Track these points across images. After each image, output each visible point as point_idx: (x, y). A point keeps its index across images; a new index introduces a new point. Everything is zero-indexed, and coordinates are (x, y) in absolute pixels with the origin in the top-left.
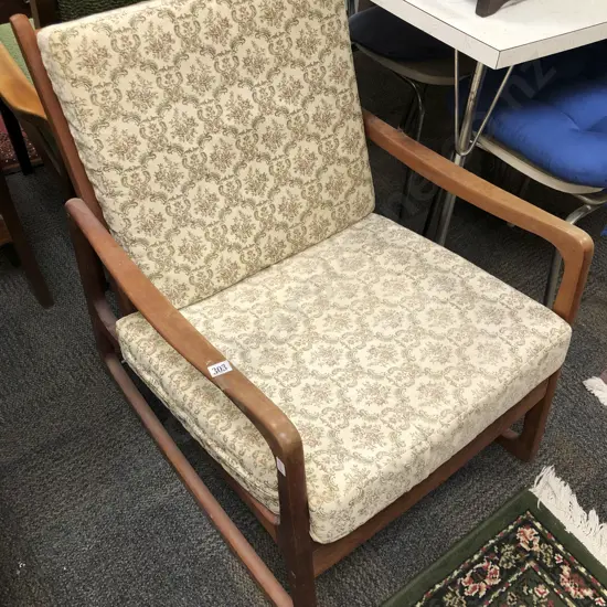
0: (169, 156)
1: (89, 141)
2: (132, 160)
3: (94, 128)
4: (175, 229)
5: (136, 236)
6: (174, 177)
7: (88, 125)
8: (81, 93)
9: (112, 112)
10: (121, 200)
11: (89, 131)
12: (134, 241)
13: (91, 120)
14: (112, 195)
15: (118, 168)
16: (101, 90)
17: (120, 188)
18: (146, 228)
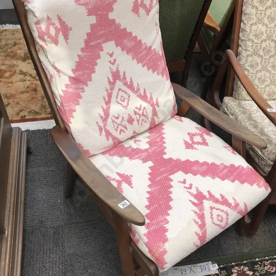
0: (271, 43)
1: (248, 29)
2: (258, 40)
3: (251, 25)
4: (260, 71)
5: (247, 68)
6: (269, 51)
7: (250, 23)
8: (254, 11)
9: (260, 21)
10: (248, 53)
11: (249, 25)
12: (245, 69)
13: (252, 22)
14: (246, 50)
15: (253, 41)
16: (260, 12)
17: (250, 48)
18: (251, 66)
